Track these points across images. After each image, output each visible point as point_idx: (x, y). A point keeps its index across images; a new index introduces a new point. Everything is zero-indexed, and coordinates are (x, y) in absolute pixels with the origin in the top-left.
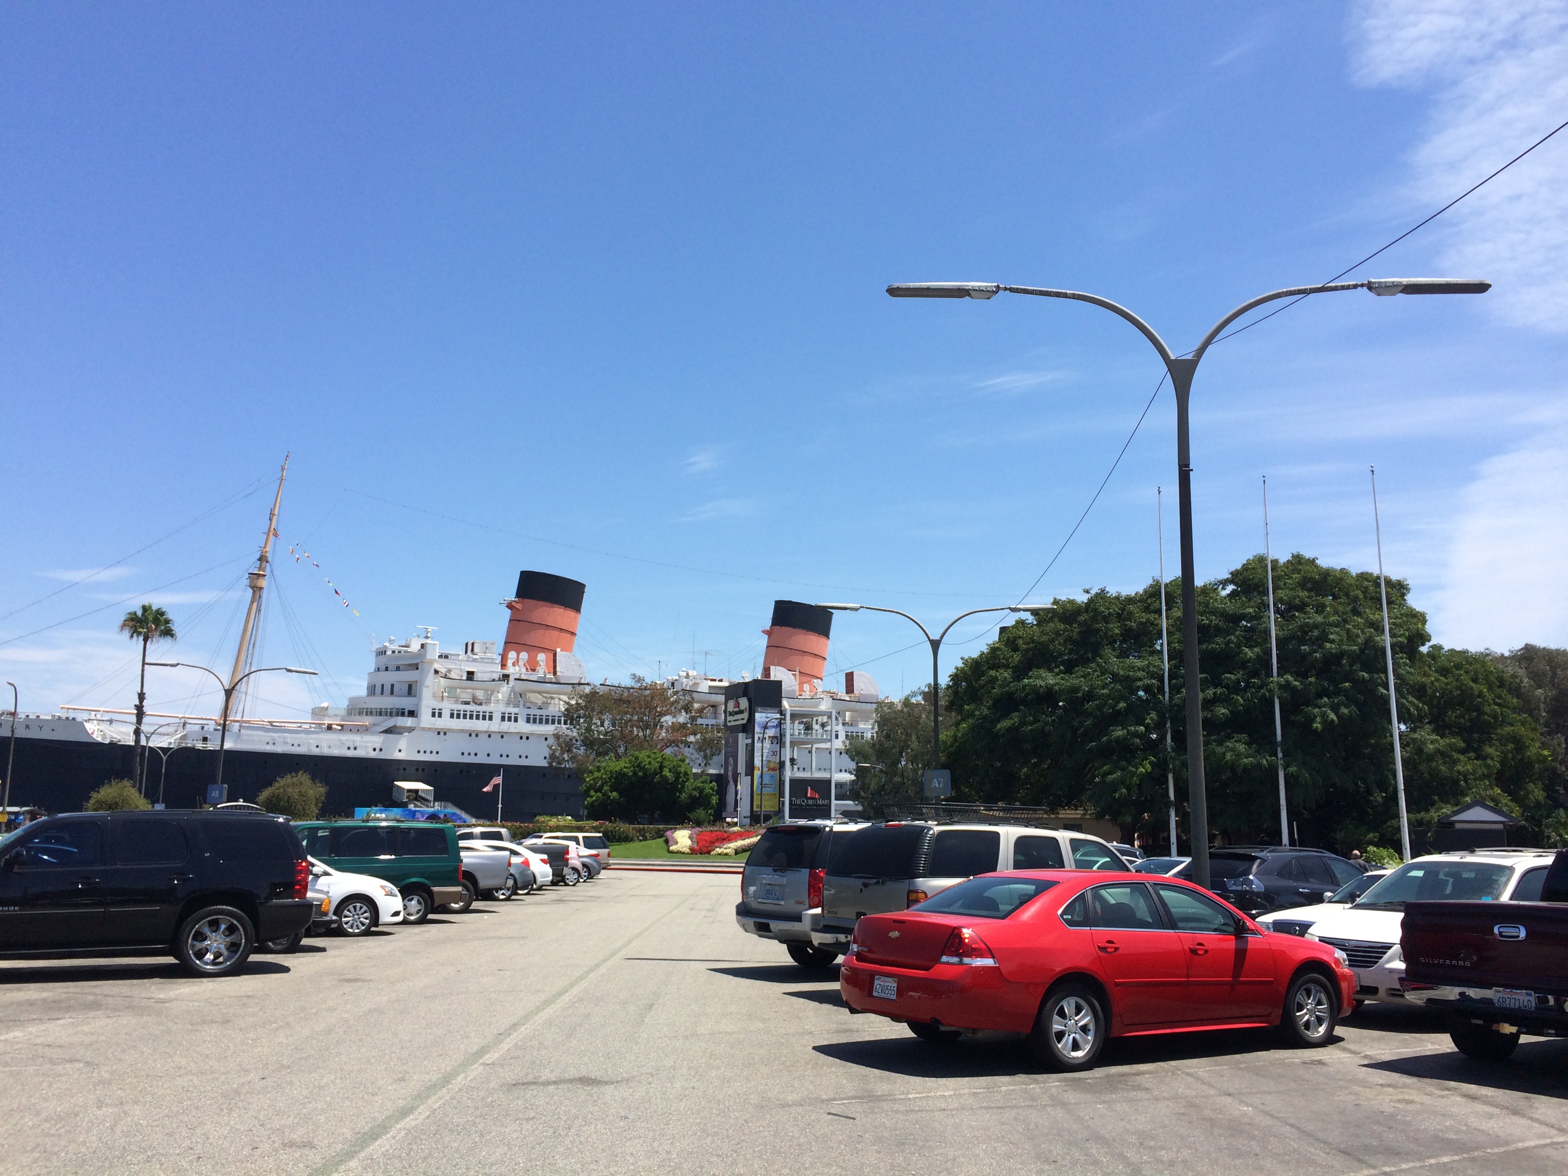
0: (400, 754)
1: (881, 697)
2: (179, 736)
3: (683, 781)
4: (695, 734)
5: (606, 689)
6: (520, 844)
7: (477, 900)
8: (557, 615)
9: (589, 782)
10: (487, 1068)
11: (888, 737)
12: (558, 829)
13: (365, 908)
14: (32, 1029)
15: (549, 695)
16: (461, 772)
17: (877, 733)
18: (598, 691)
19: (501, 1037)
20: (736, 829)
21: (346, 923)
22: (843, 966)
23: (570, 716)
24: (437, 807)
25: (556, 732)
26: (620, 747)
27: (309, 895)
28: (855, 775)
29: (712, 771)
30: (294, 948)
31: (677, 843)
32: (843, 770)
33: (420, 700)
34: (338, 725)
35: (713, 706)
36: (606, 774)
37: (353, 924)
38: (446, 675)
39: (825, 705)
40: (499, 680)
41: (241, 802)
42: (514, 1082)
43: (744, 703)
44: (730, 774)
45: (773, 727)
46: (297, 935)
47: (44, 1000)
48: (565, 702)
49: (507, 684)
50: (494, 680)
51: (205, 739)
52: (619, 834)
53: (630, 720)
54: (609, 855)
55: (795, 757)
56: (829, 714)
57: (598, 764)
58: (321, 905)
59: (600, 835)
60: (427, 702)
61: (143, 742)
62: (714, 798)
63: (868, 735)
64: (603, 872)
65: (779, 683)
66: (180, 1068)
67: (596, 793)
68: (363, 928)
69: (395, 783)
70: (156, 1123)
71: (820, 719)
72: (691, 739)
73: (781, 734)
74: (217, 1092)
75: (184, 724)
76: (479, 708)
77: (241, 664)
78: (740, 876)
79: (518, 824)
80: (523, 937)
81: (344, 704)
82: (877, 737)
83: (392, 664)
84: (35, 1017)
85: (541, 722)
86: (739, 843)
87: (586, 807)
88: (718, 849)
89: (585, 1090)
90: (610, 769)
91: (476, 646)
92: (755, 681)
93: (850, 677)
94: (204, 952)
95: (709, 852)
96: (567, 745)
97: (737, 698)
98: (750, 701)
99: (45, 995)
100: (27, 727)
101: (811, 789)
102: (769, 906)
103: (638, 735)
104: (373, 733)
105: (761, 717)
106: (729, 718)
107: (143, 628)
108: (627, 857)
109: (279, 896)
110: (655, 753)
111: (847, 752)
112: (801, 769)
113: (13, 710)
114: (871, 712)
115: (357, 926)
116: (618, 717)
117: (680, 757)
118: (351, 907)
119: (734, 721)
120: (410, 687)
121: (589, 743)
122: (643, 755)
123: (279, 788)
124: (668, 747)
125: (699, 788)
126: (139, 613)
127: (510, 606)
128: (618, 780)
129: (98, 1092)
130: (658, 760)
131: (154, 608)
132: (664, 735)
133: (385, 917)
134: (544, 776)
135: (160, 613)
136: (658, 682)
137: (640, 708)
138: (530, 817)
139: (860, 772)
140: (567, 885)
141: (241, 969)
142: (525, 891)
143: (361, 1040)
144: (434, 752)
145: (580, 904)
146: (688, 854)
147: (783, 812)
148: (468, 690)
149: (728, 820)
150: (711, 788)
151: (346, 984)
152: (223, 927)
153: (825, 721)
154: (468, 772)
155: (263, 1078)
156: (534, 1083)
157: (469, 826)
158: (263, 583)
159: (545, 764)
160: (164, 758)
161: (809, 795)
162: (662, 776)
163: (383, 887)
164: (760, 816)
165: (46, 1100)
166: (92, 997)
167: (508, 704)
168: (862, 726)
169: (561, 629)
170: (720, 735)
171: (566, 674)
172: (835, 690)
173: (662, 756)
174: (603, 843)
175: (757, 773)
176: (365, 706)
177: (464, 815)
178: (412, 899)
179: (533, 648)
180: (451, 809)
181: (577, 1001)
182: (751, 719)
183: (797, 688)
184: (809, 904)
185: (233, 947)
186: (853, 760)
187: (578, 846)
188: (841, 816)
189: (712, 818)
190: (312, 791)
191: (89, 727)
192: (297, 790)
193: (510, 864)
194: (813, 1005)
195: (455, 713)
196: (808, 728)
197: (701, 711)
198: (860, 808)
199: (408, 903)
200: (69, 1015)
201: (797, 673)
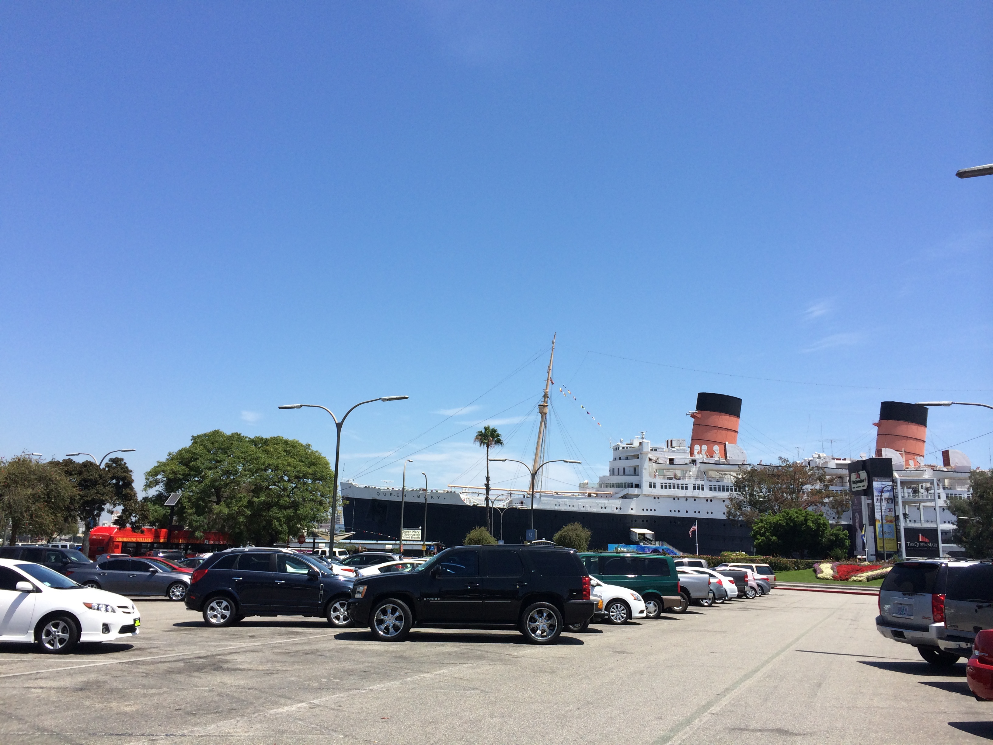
0: (632, 511)
1: (973, 468)
2: (509, 501)
3: (823, 529)
4: (828, 497)
5: (762, 467)
6: (714, 570)
7: (689, 605)
8: (725, 420)
9: (756, 529)
10: (713, 716)
11: (981, 497)
12: (738, 561)
13: (623, 607)
14: (452, 668)
15: (723, 473)
16: (671, 522)
17: (972, 494)
18: (756, 469)
19: (719, 696)
20: (866, 563)
21: (613, 616)
22: (968, 666)
23: (739, 486)
24: (657, 545)
25: (730, 497)
26: (775, 506)
27: (592, 598)
28: (957, 526)
29: (843, 523)
30: (584, 630)
31: (823, 572)
32: (947, 522)
33: (641, 477)
34: (594, 494)
35: (840, 477)
36: (767, 524)
37: (616, 617)
38: (656, 461)
39: (927, 475)
40: (690, 463)
41: (544, 540)
42: (732, 727)
43: (863, 475)
44: (857, 524)
45: (888, 491)
46: (585, 622)
47: (456, 652)
48: (735, 477)
49: (695, 466)
50: (686, 464)
51: (522, 503)
52: (780, 565)
53: (781, 488)
54: (775, 579)
55: (907, 512)
56: (932, 481)
57: (761, 518)
58: (598, 604)
59: (768, 565)
60: (646, 479)
61: (490, 505)
62: (847, 541)
63: (965, 496)
64: (772, 590)
65: (890, 460)
66: (531, 698)
67: (761, 537)
68: (623, 619)
69: (631, 529)
70: (523, 730)
71: (924, 485)
72: (826, 500)
73: (894, 496)
74: (553, 715)
75: (511, 495)
76: (678, 482)
77: (538, 459)
78: (878, 597)
79: (710, 557)
80: (723, 632)
81: (597, 481)
82: (972, 497)
83: (623, 455)
84: (452, 662)
85: (719, 490)
86: (870, 573)
87: (755, 546)
88: (853, 577)
89: (782, 738)
90: (770, 521)
91: (673, 442)
92: (871, 459)
93: (946, 455)
94: (536, 629)
95: (847, 579)
96: (739, 506)
97: (858, 472)
98: (868, 473)
99: (456, 649)
100: (432, 497)
101: (922, 535)
102: (902, 619)
103: (787, 498)
104: (615, 498)
105: (878, 485)
106: (853, 486)
107: (486, 440)
108: (787, 581)
109: (574, 597)
110: (801, 510)
111: (949, 508)
112: (913, 521)
113: (425, 488)
114: (966, 479)
115: (619, 618)
116: (772, 486)
117: (819, 513)
118: (614, 606)
119: (857, 487)
120: (635, 469)
121: (753, 504)
122: (792, 512)
123: (564, 532)
124: (809, 506)
125: (835, 534)
126: (483, 431)
127: (693, 416)
128: (776, 528)
129: (490, 708)
130: (803, 515)
131: (491, 428)
132: (806, 498)
133: (635, 614)
134: (724, 525)
135: (494, 431)
136: (798, 462)
137: (788, 480)
138: (717, 552)
139: (960, 523)
140: (748, 598)
141: (556, 641)
142: (721, 601)
143: (631, 690)
144: (653, 510)
145: (759, 612)
146: (831, 580)
147: (901, 552)
148: (671, 471)
149: (859, 557)
150: (844, 534)
151: (618, 654)
152: (545, 615)
153: (928, 486)
154: (675, 522)
155: (578, 709)
156: (746, 729)
157: (679, 558)
158: (547, 410)
159: (724, 517)
160: (502, 514)
161: (921, 540)
162: (806, 525)
163: (632, 595)
164: (883, 554)
165: (464, 711)
166: (480, 652)
167: (697, 478)
168: (959, 489)
169: (728, 429)
170: (847, 497)
171: (734, 458)
172: (935, 464)
173: (806, 512)
174: (771, 571)
175: (878, 524)
176: (609, 482)
177: (675, 550)
178: (650, 603)
179: (711, 443)
180: (666, 546)
181: (767, 677)
182: (870, 486)
183: (904, 463)
184: (934, 619)
185: (551, 627)
186: (954, 514)
187: (753, 573)
188: (948, 556)
189: (847, 555)
190: (583, 534)
191: (462, 496)
192: (574, 533)
193: (710, 583)
194: (945, 692)
195: (664, 485)
196: (916, 491)
197: (831, 481)
198: (963, 550)
199: (648, 605)
200: (469, 662)
201: (903, 452)
